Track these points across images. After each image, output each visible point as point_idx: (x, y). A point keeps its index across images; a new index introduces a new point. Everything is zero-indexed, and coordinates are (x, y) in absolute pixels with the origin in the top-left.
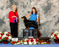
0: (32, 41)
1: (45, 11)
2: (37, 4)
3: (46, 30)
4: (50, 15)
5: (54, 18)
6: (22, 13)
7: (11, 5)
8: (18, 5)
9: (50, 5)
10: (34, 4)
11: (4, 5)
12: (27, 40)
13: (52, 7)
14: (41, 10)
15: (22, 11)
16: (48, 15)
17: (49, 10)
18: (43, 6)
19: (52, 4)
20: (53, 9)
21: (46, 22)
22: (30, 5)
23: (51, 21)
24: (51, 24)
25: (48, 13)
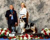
1: (38, 9)
3: (39, 26)
4: (43, 12)
5: (46, 16)
6: (18, 11)
7: (8, 4)
9: (43, 4)
10: (28, 3)
11: (2, 4)
13: (45, 6)
14: (35, 8)
15: (18, 9)
16: (41, 12)
17: (42, 8)
18: (36, 4)
19: (45, 3)
21: (39, 19)
22: (25, 3)
23: (44, 18)
24: (44, 21)
25: (41, 11)
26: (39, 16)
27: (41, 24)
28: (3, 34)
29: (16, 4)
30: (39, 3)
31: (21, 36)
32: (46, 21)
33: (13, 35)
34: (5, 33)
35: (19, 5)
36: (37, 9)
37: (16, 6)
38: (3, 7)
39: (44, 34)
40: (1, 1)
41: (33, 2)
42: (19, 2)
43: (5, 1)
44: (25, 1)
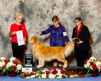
0: (55, 72)
2: (63, 13)
6: (39, 27)
8: (33, 14)
9: (85, 14)
10: (58, 13)
11: (11, 14)
12: (47, 70)
13: (88, 18)
14: (69, 22)
15: (39, 23)
18: (72, 15)
19: (88, 12)
20: (90, 20)
22: (52, 13)
29: (37, 14)
30: (78, 13)
31: (44, 71)
33: (30, 70)
35: (42, 17)
38: (13, 20)
40: (8, 9)
41: (66, 11)
42: (42, 10)
43: (15, 9)
44: (53, 9)
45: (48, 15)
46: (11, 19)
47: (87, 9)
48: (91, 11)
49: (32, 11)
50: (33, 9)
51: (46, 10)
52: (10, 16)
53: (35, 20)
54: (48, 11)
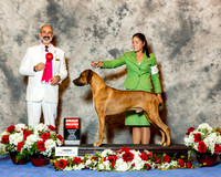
26: (175, 75)
27: (181, 107)
28: (33, 146)
29: (85, 27)
30: (177, 25)
31: (104, 154)
32: (204, 95)
33: (73, 153)
34: (41, 145)
35: (96, 34)
36: (166, 49)
37: (83, 38)
38: (33, 41)
39: (196, 147)
40: (22, 17)
41: (151, 20)
42: (96, 19)
43: (38, 15)
44: (121, 15)
45: (110, 30)
46: (28, 38)
47: (196, 15)
48: (205, 21)
49: (74, 20)
50: (77, 17)
51: (105, 19)
52: (25, 33)
53: (81, 41)
54: (110, 21)
